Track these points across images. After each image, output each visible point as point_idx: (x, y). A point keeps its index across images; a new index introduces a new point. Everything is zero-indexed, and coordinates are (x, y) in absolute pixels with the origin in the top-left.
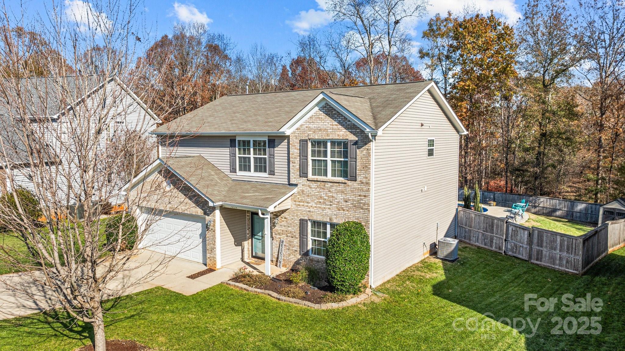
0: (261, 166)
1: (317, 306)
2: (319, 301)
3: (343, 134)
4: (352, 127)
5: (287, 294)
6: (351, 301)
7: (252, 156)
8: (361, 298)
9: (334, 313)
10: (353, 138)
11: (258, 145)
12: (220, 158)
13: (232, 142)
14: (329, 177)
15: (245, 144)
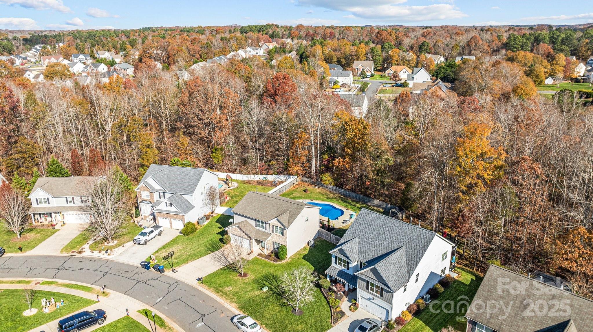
0: (263, 227)
1: (276, 263)
2: (276, 261)
3: (281, 226)
5: (270, 260)
6: (283, 261)
7: (261, 224)
8: (285, 261)
9: (279, 265)
10: (283, 228)
11: (262, 222)
12: (253, 223)
13: (256, 220)
14: (279, 234)
15: (259, 221)
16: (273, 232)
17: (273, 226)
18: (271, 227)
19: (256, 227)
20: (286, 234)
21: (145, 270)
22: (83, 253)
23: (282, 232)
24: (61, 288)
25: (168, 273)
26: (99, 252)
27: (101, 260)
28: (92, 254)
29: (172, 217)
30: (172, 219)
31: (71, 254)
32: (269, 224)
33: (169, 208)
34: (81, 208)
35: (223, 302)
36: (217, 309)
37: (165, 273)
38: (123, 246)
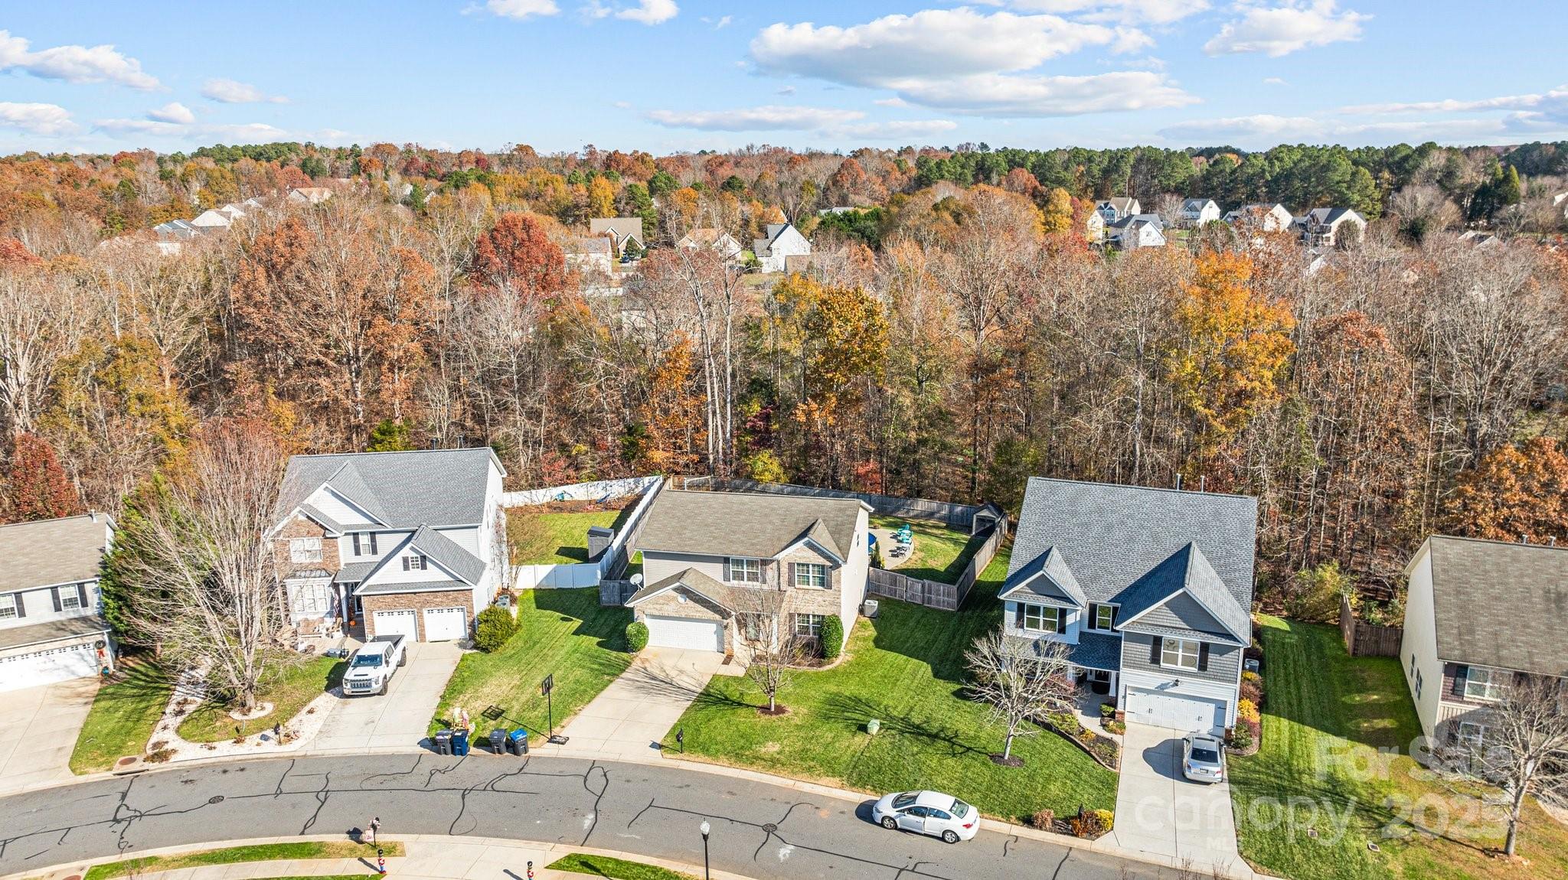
0: (753, 577)
1: (817, 669)
3: (822, 561)
4: (828, 558)
5: (796, 665)
6: (839, 660)
7: (745, 570)
10: (829, 564)
11: (751, 563)
12: (715, 571)
13: (726, 560)
14: (811, 586)
15: (739, 562)
16: (791, 583)
17: (791, 565)
18: (784, 570)
19: (727, 584)
20: (839, 582)
21: (450, 759)
22: (173, 758)
23: (822, 579)
24: (192, 869)
25: (539, 749)
26: (237, 742)
27: (263, 763)
28: (213, 753)
29: (425, 603)
30: (425, 612)
31: (118, 768)
32: (774, 565)
33: (416, 575)
34: (60, 628)
35: (791, 782)
36: (793, 803)
37: (531, 752)
38: (311, 712)
